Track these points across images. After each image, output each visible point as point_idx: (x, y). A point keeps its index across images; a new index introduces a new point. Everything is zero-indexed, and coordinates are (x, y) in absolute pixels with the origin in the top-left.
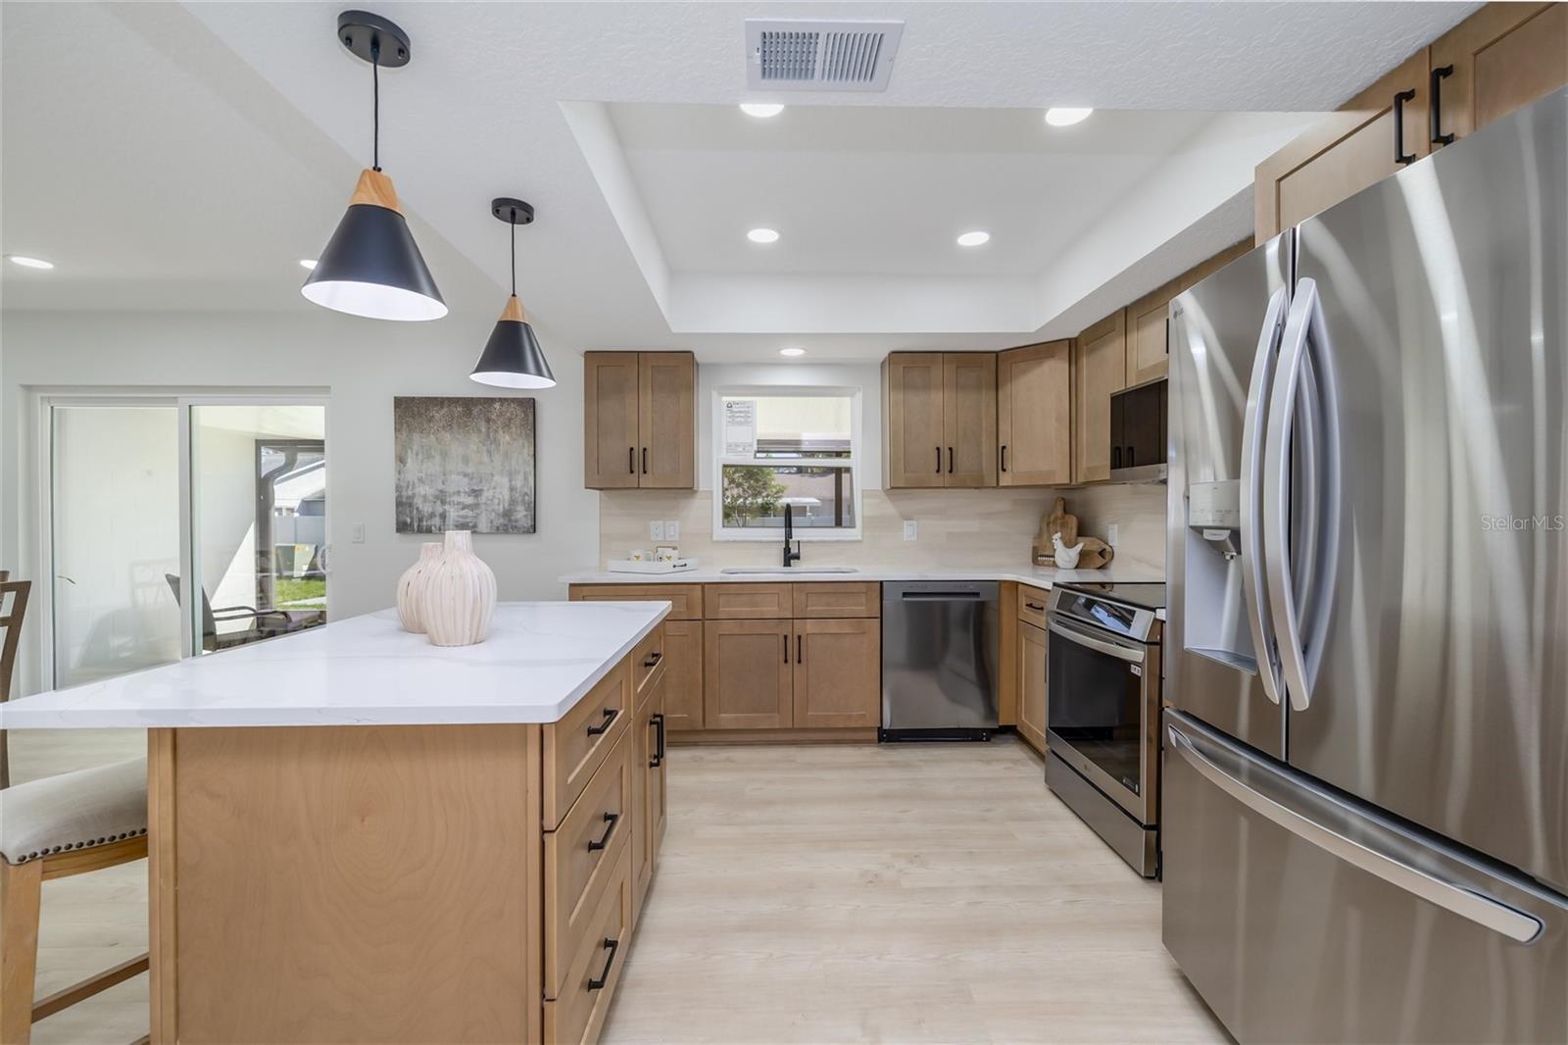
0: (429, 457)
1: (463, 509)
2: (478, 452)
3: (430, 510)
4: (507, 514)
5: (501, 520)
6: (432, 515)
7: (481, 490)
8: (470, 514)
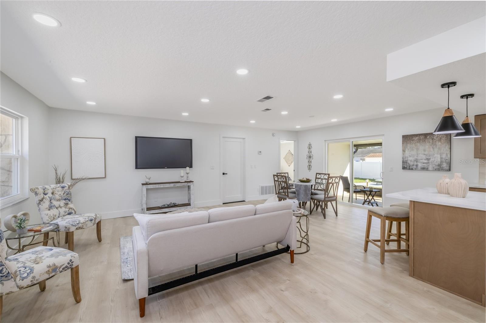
0: (413, 150)
1: (423, 164)
2: (429, 148)
4: (439, 165)
5: (437, 167)
6: (413, 165)
7: (430, 159)
8: (426, 165)
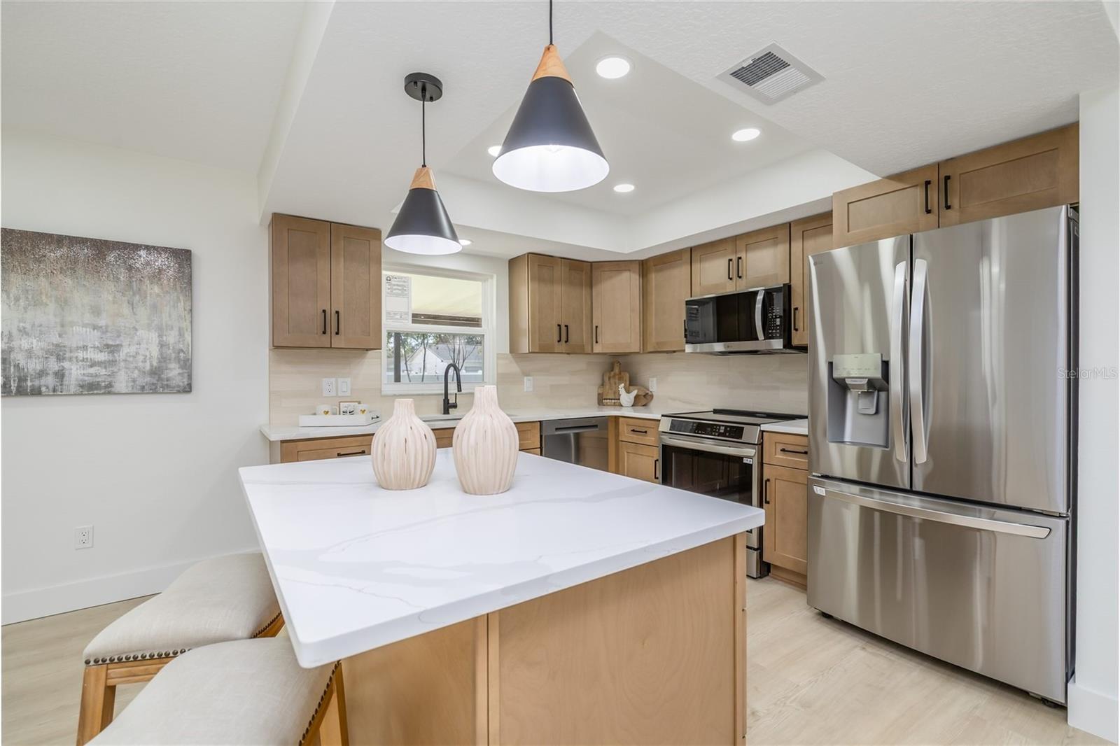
0: (37, 304)
1: (91, 366)
2: (114, 302)
3: (39, 367)
4: (156, 372)
5: (148, 379)
6: (42, 374)
7: (119, 346)
8: (103, 372)
